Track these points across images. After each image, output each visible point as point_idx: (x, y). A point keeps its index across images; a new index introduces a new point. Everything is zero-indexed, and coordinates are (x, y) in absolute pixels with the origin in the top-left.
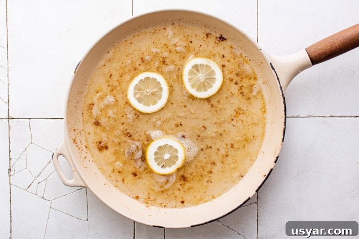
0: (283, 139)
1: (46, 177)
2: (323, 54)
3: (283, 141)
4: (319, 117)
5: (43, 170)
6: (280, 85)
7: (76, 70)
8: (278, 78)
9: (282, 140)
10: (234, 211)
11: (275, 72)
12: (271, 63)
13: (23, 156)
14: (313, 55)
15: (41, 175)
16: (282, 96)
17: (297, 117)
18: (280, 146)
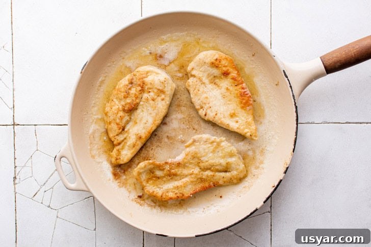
0: (294, 150)
1: (53, 185)
2: (338, 62)
3: (293, 152)
4: (335, 123)
5: (49, 178)
6: (293, 93)
7: (82, 70)
8: (291, 87)
9: (292, 150)
10: (240, 221)
11: (288, 80)
12: (284, 71)
13: (29, 164)
14: (328, 63)
15: (47, 183)
16: (294, 105)
17: (311, 123)
18: (291, 157)
